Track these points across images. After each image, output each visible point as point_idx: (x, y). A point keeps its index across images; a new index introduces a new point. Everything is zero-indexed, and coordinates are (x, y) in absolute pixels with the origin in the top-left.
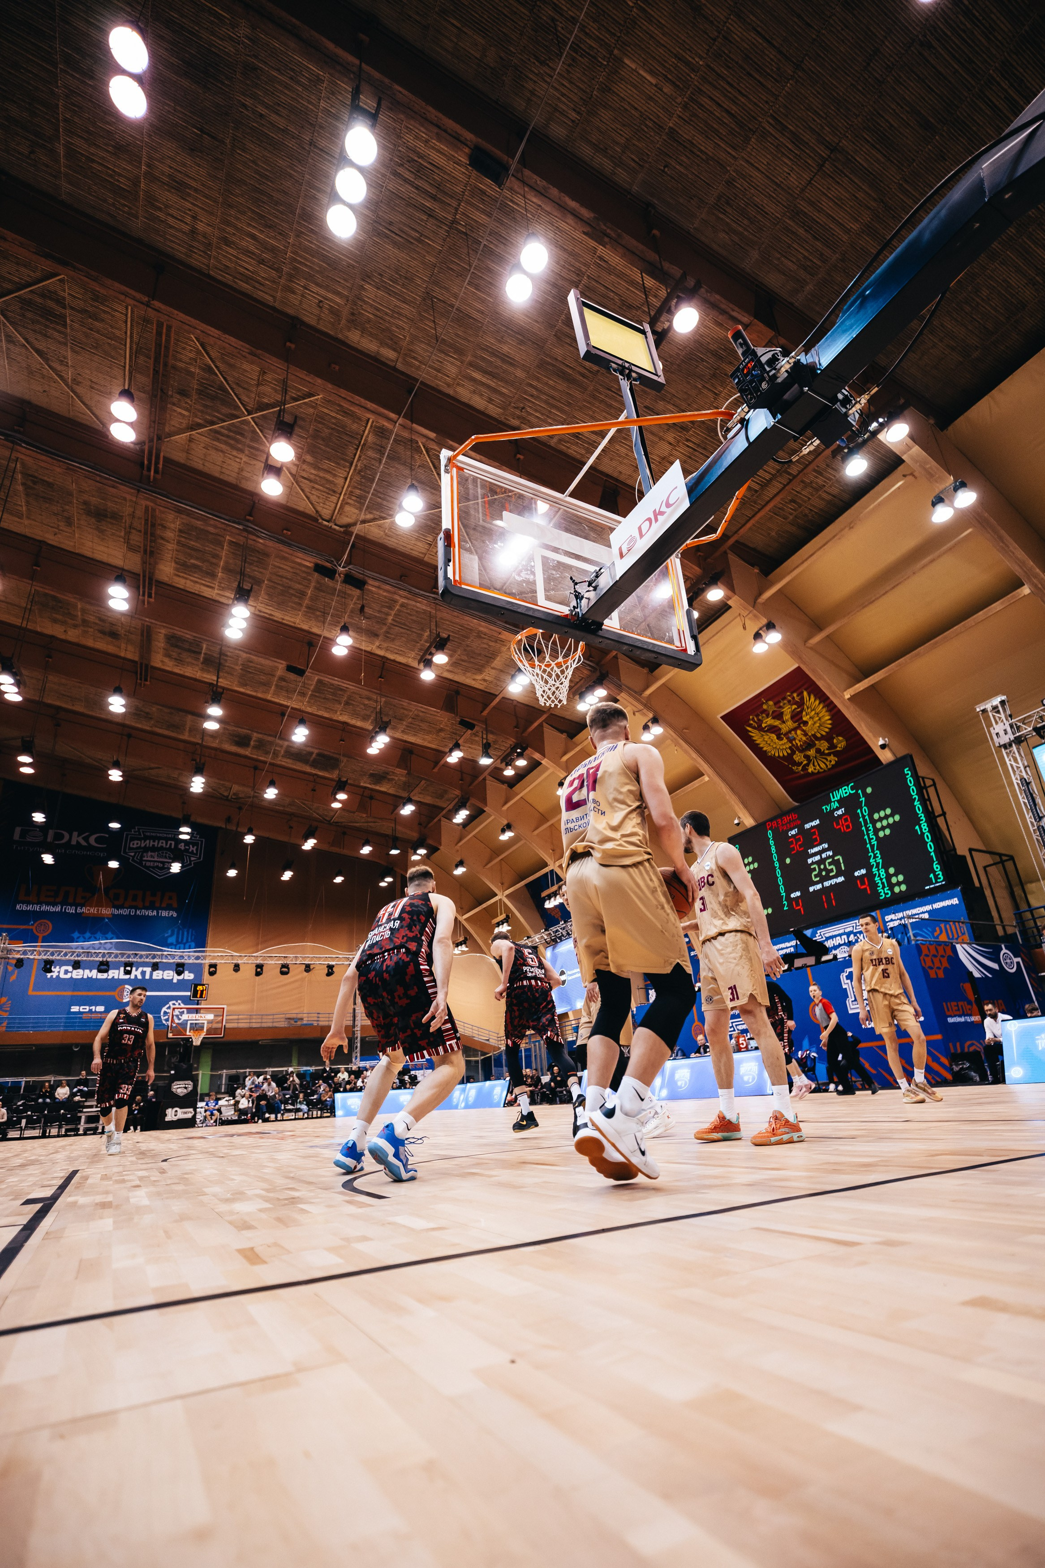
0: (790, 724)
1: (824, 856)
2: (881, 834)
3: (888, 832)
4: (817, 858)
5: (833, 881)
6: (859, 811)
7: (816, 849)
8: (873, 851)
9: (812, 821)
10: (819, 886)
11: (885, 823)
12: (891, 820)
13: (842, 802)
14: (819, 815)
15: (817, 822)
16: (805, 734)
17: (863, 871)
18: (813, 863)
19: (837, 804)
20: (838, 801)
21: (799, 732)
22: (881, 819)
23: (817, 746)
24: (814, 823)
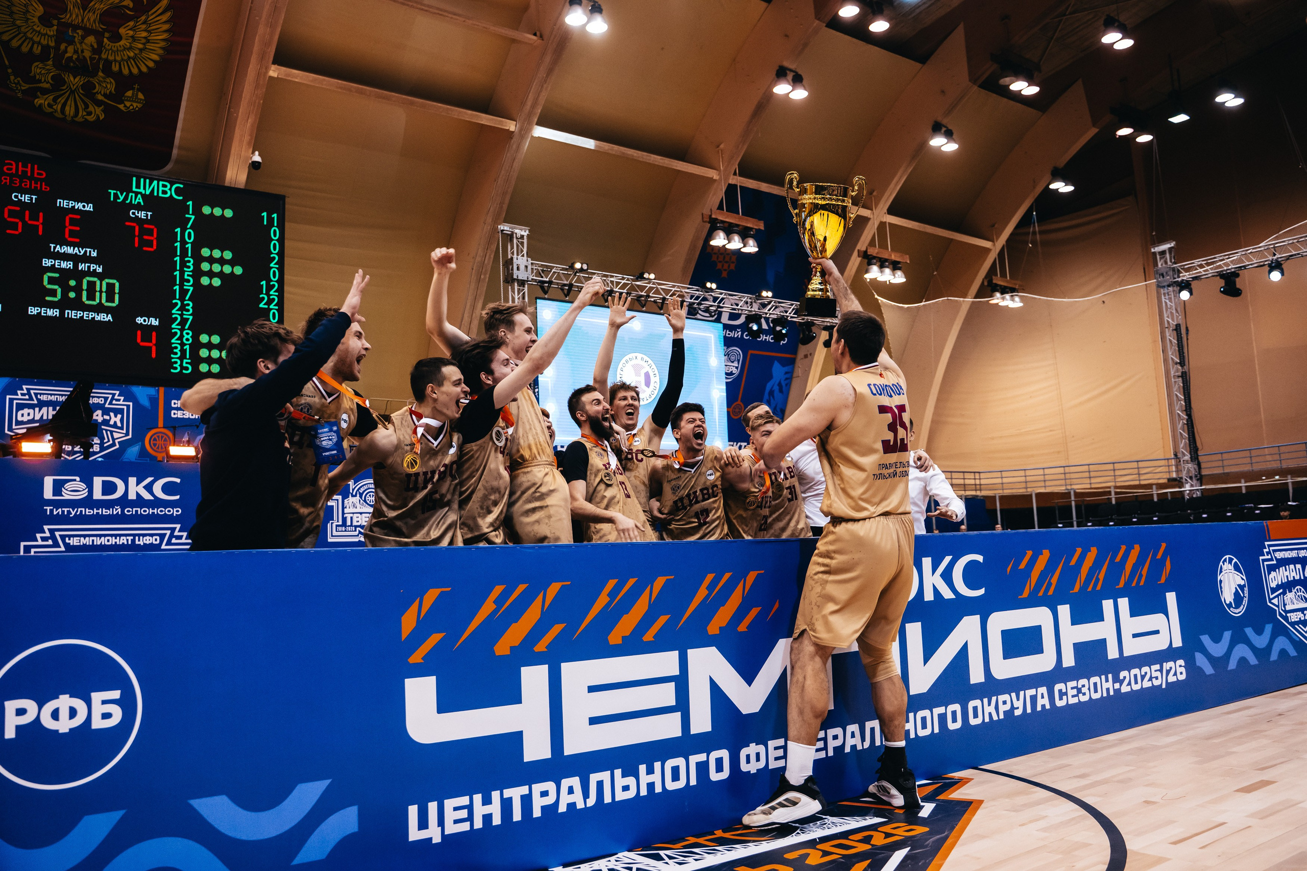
0: (91, 19)
1: (81, 267)
2: (205, 281)
3: (217, 282)
4: (65, 265)
5: (88, 316)
6: (178, 230)
7: (70, 250)
8: (182, 299)
9: (78, 201)
10: (52, 313)
11: (216, 268)
12: (227, 269)
13: (151, 201)
14: (100, 200)
15: (89, 208)
16: (97, 51)
17: (155, 322)
18: (52, 269)
19: (140, 199)
20: (144, 196)
21: (91, 39)
22: (211, 260)
23: (94, 81)
24: (79, 206)
